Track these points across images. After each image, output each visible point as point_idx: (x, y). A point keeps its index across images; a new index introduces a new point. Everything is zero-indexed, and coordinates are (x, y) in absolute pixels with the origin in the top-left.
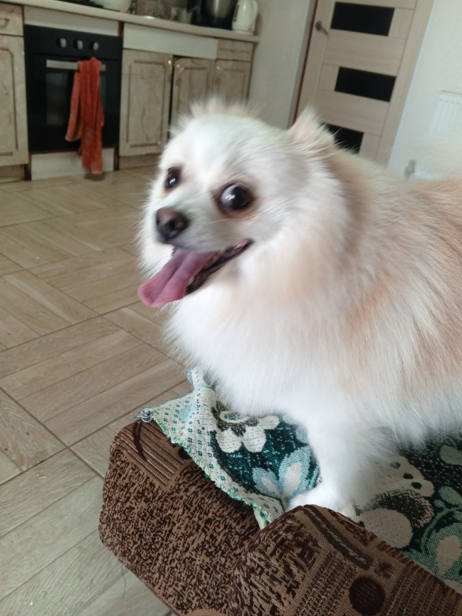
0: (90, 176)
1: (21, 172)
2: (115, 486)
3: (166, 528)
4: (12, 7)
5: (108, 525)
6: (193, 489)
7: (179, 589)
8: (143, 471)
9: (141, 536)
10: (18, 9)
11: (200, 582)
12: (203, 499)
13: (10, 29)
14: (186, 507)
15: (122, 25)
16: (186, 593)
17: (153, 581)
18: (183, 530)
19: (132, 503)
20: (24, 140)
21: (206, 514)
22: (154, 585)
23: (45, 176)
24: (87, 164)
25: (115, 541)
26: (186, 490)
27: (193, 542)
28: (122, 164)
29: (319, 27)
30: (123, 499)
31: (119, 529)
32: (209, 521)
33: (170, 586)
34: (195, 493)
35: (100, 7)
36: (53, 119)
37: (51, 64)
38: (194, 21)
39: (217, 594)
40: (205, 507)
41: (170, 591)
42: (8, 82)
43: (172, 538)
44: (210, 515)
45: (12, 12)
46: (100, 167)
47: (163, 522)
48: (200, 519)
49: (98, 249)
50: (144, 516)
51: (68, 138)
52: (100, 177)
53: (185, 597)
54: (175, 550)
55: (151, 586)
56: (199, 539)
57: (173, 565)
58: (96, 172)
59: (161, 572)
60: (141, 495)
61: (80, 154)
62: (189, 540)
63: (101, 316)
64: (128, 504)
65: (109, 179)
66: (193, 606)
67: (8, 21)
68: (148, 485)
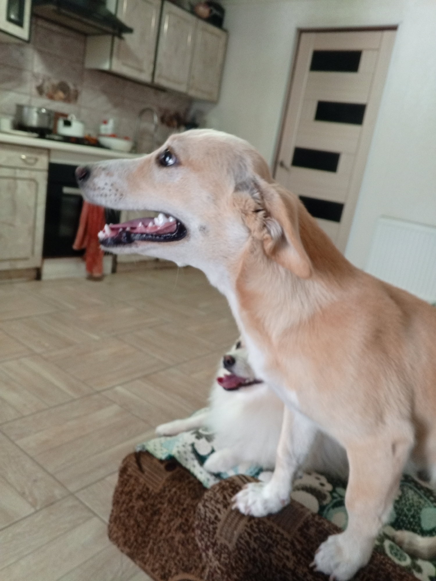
0: (91, 278)
1: (34, 274)
2: (122, 493)
3: (156, 518)
5: (115, 523)
6: (174, 490)
7: (163, 562)
8: (141, 480)
9: (139, 526)
10: (46, 152)
11: (178, 553)
12: (180, 496)
13: (39, 165)
14: (170, 502)
16: (168, 565)
17: (145, 560)
18: (167, 518)
19: (134, 503)
20: (39, 248)
21: (182, 505)
22: (145, 563)
23: (53, 277)
24: (90, 268)
25: (120, 534)
26: (170, 491)
27: (174, 525)
28: (119, 268)
29: (282, 165)
30: (127, 501)
31: (124, 525)
32: (184, 510)
33: (157, 562)
34: (175, 493)
36: (64, 230)
37: (66, 190)
39: (189, 560)
40: (182, 501)
41: (157, 565)
42: (31, 203)
43: (160, 524)
44: (185, 506)
45: (40, 153)
46: (100, 270)
47: (154, 513)
48: (178, 509)
49: (96, 338)
50: (141, 511)
51: (76, 246)
52: (99, 279)
53: (167, 568)
54: (162, 532)
55: (143, 565)
56: (178, 521)
57: (160, 544)
58: (96, 274)
59: (151, 551)
60: (140, 497)
61: (84, 259)
62: (172, 524)
63: (98, 392)
64: (131, 504)
65: (107, 280)
66: (173, 574)
67: (36, 160)
68: (145, 490)
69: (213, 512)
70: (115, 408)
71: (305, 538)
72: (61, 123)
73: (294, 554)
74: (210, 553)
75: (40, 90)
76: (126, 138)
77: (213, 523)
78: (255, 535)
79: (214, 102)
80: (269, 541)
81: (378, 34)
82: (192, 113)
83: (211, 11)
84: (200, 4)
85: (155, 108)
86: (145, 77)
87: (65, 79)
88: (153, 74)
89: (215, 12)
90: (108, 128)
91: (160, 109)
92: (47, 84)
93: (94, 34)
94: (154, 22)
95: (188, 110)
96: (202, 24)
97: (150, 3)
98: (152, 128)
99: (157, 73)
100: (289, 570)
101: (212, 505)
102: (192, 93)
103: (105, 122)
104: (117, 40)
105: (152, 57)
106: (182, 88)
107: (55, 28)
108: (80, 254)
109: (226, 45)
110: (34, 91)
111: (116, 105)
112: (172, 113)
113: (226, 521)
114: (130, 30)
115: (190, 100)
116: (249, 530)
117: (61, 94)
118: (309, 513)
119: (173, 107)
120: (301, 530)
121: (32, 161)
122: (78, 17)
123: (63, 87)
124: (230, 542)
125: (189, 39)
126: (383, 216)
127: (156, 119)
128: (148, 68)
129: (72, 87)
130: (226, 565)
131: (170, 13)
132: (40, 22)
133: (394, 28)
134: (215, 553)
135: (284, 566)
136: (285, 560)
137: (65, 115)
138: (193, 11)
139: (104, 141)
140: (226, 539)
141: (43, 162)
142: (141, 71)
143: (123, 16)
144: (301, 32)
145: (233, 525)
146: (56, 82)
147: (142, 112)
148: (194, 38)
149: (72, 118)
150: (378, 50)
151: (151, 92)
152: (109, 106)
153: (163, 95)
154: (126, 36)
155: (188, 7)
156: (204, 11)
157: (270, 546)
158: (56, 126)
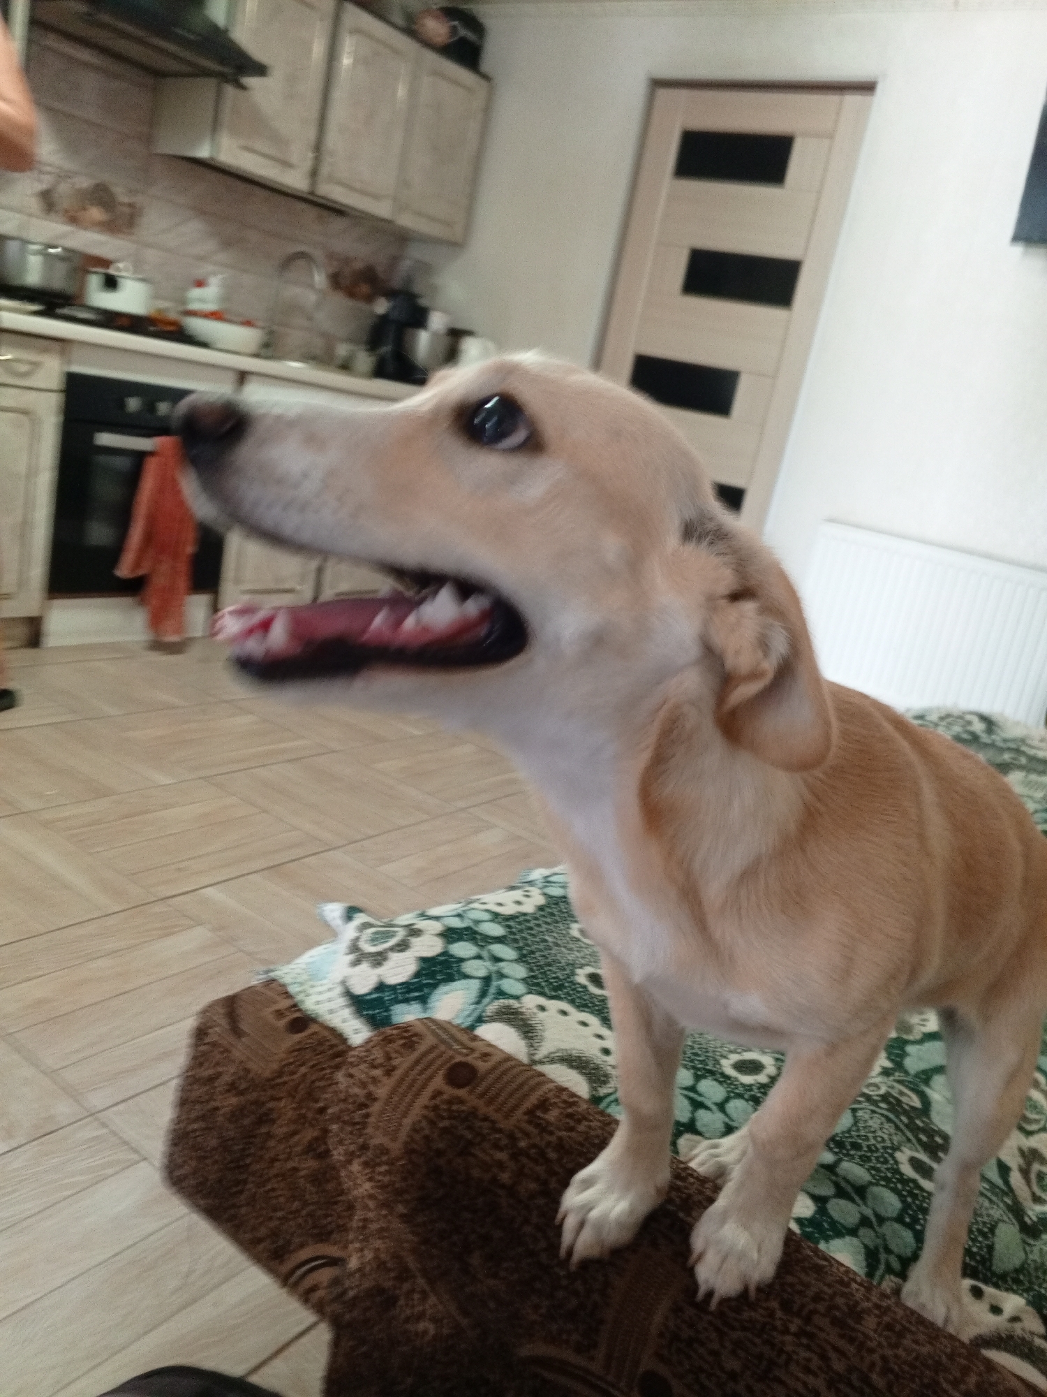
0: (158, 646)
1: (21, 632)
2: (196, 1080)
3: (263, 1130)
4: (47, 343)
13: (38, 380)
14: (292, 1095)
15: (242, 377)
18: (286, 1128)
19: (218, 1100)
20: (38, 571)
23: (69, 641)
24: (156, 621)
25: (187, 1169)
26: (292, 1073)
27: (298, 1144)
30: (204, 1097)
34: (304, 1077)
35: (204, 345)
36: (99, 533)
37: (106, 439)
38: (380, 372)
42: (22, 468)
43: (271, 1143)
45: (45, 350)
46: (179, 629)
47: (260, 1121)
49: (164, 780)
50: (231, 1118)
51: (124, 570)
52: (175, 649)
54: (273, 1160)
58: (170, 638)
61: (143, 602)
62: (294, 1141)
63: (164, 900)
64: (211, 1104)
65: (195, 652)
67: (36, 365)
68: (241, 1073)
69: (363, 1085)
70: (200, 934)
71: (537, 1126)
72: (94, 281)
73: (514, 1157)
74: (356, 1167)
75: (48, 201)
76: (248, 323)
77: (363, 1106)
78: (442, 1124)
79: (456, 245)
80: (469, 1136)
81: (832, 99)
82: (405, 265)
83: (454, 30)
84: (428, 12)
85: (318, 254)
86: (296, 180)
87: (106, 177)
88: (314, 174)
89: (463, 32)
90: (207, 297)
91: (331, 256)
92: (64, 188)
93: (176, 75)
94: (318, 49)
95: (395, 260)
96: (432, 58)
97: (310, 6)
98: (312, 298)
99: (325, 170)
100: (503, 1186)
101: (363, 1072)
102: (406, 221)
103: (200, 284)
104: (230, 90)
105: (312, 134)
106: (382, 209)
107: (85, 55)
108: (133, 588)
109: (487, 110)
110: (34, 204)
111: (227, 243)
112: (358, 265)
113: (388, 1102)
114: (260, 70)
115: (403, 238)
116: (432, 1115)
117: (96, 213)
118: (551, 1086)
119: (360, 251)
120: (530, 1112)
121: (23, 368)
122: (140, 33)
123: (101, 195)
124: (394, 1139)
125: (402, 92)
126: (832, 520)
127: (320, 278)
128: (301, 156)
129: (123, 197)
130: (383, 1187)
131: (356, 31)
132: (51, 41)
133: (867, 88)
134: (366, 1164)
135: (494, 1180)
136: (495, 1170)
137: (106, 263)
138: (411, 30)
139: (197, 326)
140: (386, 1134)
141: (51, 371)
142: (286, 165)
143: (244, 36)
144: (658, 84)
145: (402, 1108)
146: (84, 183)
147: (288, 262)
148: (413, 93)
149: (120, 269)
150: (831, 136)
151: (311, 213)
152: (210, 245)
153: (338, 224)
154: (251, 81)
155: (398, 19)
156: (437, 29)
157: (470, 1143)
158: (82, 286)
